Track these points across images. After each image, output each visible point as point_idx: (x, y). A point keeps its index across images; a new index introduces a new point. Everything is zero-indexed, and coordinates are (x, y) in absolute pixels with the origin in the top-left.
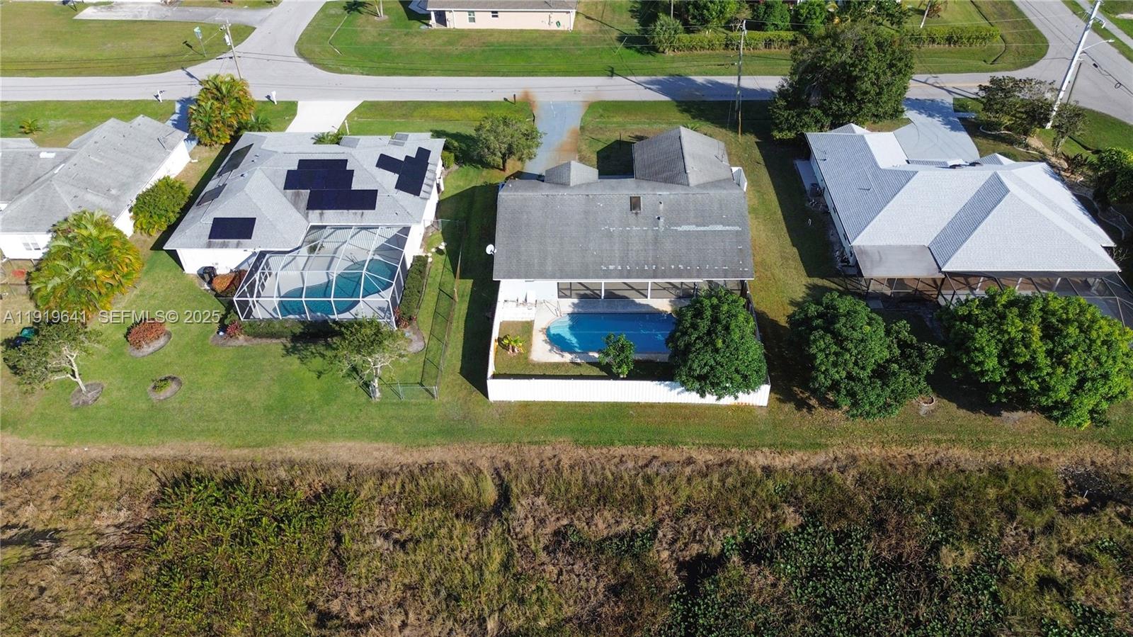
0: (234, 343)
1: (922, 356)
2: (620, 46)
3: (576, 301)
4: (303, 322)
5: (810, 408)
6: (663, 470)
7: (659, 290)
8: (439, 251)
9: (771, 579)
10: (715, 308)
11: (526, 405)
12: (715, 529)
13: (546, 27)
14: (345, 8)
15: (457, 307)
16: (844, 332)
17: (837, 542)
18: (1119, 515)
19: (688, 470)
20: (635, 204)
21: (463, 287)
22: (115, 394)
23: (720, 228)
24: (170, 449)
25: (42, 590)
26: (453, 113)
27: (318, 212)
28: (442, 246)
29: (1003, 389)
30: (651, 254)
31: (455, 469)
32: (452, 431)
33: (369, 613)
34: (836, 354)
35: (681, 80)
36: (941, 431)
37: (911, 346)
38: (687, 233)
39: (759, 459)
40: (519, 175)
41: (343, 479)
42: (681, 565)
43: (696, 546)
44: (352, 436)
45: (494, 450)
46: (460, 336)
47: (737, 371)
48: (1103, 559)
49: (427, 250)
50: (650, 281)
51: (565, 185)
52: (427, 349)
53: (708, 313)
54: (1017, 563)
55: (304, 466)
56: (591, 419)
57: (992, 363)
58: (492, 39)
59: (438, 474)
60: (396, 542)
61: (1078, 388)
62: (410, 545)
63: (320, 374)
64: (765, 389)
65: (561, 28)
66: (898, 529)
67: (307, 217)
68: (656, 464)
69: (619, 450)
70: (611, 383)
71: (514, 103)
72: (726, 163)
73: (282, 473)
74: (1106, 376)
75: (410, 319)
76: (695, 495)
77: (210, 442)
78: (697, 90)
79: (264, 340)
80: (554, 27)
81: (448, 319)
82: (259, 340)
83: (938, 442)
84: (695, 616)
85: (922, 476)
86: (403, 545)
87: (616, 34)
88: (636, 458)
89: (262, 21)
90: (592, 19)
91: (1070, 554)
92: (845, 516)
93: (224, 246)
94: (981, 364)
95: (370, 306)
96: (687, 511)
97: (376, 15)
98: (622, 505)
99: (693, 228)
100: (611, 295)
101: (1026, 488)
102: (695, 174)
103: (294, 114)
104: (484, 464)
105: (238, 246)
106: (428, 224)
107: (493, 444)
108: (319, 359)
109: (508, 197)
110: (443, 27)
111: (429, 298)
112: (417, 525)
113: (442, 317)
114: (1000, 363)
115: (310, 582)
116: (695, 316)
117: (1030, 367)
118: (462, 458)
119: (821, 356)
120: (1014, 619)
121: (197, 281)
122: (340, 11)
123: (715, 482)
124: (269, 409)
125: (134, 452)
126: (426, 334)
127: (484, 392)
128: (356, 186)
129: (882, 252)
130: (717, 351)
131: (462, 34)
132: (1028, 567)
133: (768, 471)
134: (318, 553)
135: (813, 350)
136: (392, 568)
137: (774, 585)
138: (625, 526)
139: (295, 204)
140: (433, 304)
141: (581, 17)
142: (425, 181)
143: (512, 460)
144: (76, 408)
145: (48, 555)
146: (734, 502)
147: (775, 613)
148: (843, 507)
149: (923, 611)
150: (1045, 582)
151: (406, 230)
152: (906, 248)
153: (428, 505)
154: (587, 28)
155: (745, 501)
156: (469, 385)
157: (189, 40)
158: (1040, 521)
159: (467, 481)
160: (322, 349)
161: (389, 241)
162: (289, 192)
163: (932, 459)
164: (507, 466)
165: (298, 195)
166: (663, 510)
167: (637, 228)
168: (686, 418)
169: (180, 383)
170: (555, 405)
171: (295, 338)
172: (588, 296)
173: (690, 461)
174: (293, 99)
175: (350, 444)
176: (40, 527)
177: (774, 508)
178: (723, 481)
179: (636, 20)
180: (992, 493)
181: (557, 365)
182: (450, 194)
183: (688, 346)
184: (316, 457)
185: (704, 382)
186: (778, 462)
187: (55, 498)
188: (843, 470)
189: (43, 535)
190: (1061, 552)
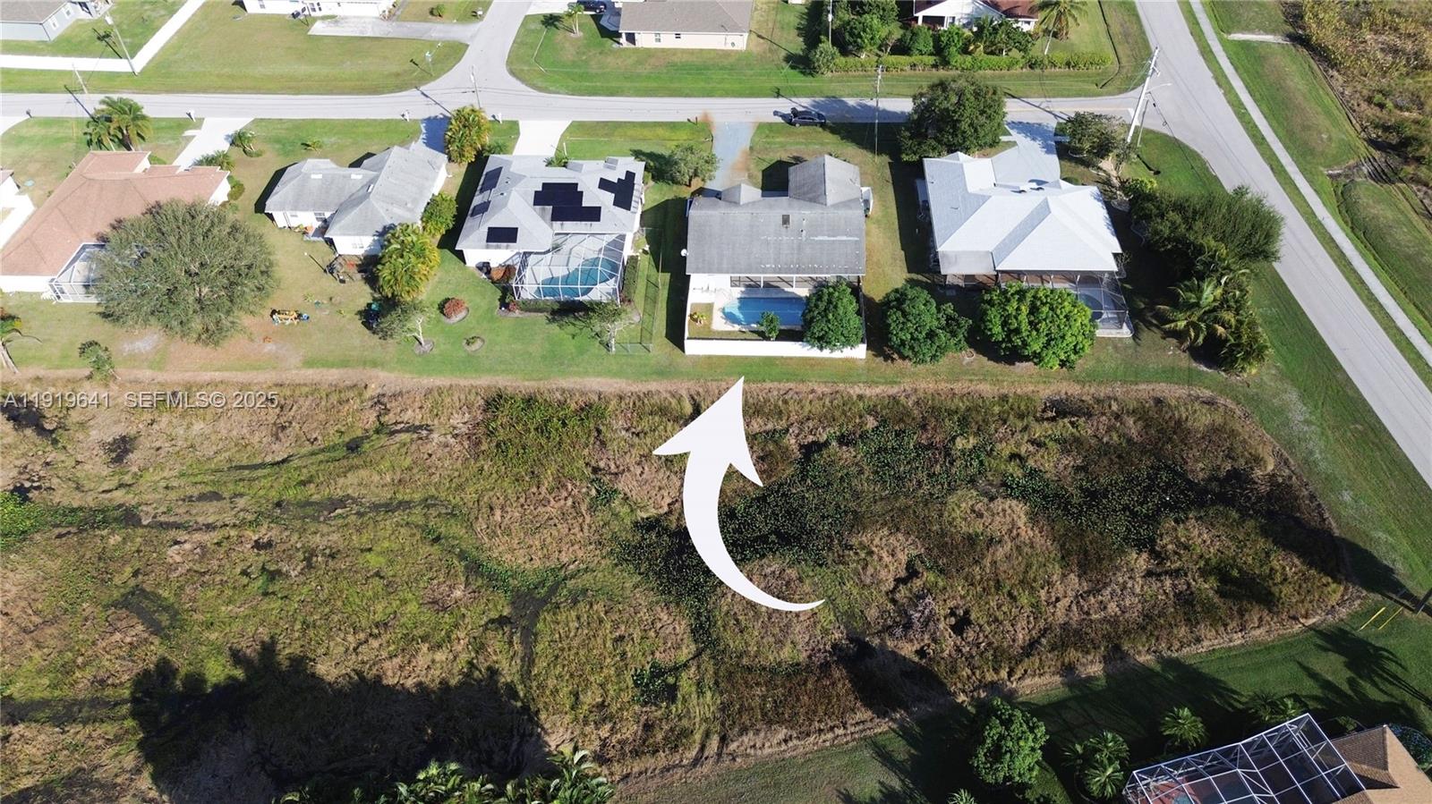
0: (511, 315)
1: (958, 325)
2: (787, 67)
3: (743, 289)
4: (559, 302)
5: (893, 360)
6: (796, 396)
7: (801, 282)
8: (645, 252)
9: (854, 453)
10: (830, 294)
11: (709, 357)
12: (824, 428)
13: (723, 48)
14: (543, 23)
15: (660, 292)
16: (907, 309)
17: (897, 435)
18: (1071, 422)
19: (811, 396)
20: (786, 220)
21: (664, 278)
22: (442, 347)
23: (844, 238)
24: (484, 381)
25: (430, 455)
26: (646, 133)
27: (559, 223)
28: (647, 248)
29: (1004, 345)
30: (796, 256)
31: (665, 395)
32: (662, 373)
33: (621, 468)
34: (903, 323)
35: (835, 102)
36: (974, 374)
37: (953, 319)
38: (821, 242)
39: (856, 390)
40: (701, 192)
41: (597, 399)
42: (801, 447)
43: (811, 437)
44: (599, 375)
45: (691, 384)
46: (664, 312)
47: (842, 334)
48: (1050, 444)
49: (636, 251)
50: (795, 276)
51: (736, 203)
52: (642, 321)
53: (826, 298)
54: (999, 446)
55: (572, 393)
56: (751, 366)
57: (997, 329)
58: (676, 59)
59: (655, 397)
60: (633, 433)
61: (1047, 345)
62: (642, 435)
63: (573, 336)
64: (863, 347)
65: (735, 48)
66: (934, 429)
67: (551, 226)
68: (791, 393)
69: (768, 385)
70: (765, 342)
71: (696, 124)
72: (858, 185)
73: (558, 395)
74: (1063, 337)
75: (629, 301)
76: (814, 410)
77: (510, 377)
78: (847, 112)
79: (533, 314)
80: (729, 47)
81: (655, 302)
82: (527, 314)
83: (971, 381)
84: (808, 471)
85: (956, 401)
86: (638, 435)
87: (783, 54)
88: (779, 390)
89: (472, 37)
90: (763, 38)
91: (1033, 442)
92: (904, 422)
93: (498, 247)
94: (990, 330)
95: (601, 292)
96: (808, 419)
97: (572, 31)
98: (768, 416)
99: (826, 238)
100: (768, 285)
101: (1019, 408)
102: (833, 194)
103: (518, 133)
104: (684, 393)
105: (507, 248)
106: (635, 230)
107: (689, 380)
108: (571, 327)
109: (695, 214)
110: (632, 46)
111: (640, 287)
112: (644, 425)
113: (651, 300)
114: (1003, 329)
115: (586, 452)
116: (817, 300)
117: (1017, 331)
118: (669, 388)
119: (893, 325)
120: (989, 474)
121: (478, 272)
122: (540, 26)
123: (827, 403)
124: (544, 357)
125: (463, 382)
126: (641, 311)
127: (682, 348)
128: (585, 203)
129: (957, 256)
130: (828, 321)
131: (649, 53)
132: (1005, 449)
133: (860, 397)
134: (587, 439)
135: (890, 321)
136: (632, 446)
137: (855, 457)
138: (770, 426)
139: (543, 217)
140: (643, 291)
141: (754, 36)
142: (634, 198)
143: (701, 390)
144: (420, 355)
145: (427, 438)
146: (837, 414)
147: (854, 470)
148: (903, 416)
149: (938, 468)
150: (1013, 456)
151: (622, 237)
152: (977, 252)
153: (651, 414)
154: (759, 47)
155: (844, 413)
156: (671, 344)
157: (414, 58)
158: (1020, 425)
159: (674, 402)
160: (572, 320)
161: (608, 244)
162: (538, 207)
163: (965, 391)
164: (698, 394)
165: (544, 209)
166: (793, 418)
167: (787, 237)
168: (812, 366)
169: (483, 341)
170: (728, 357)
171: (554, 312)
172: (752, 286)
173: (813, 391)
174: (514, 119)
175: (599, 379)
176: (417, 423)
177: (861, 417)
178: (831, 402)
179: (801, 39)
180: (997, 409)
181: (729, 332)
182: (649, 207)
183: (813, 318)
184: (578, 387)
185: (822, 341)
186: (868, 392)
187: (421, 408)
188: (907, 397)
189: (421, 427)
190: (1028, 441)
